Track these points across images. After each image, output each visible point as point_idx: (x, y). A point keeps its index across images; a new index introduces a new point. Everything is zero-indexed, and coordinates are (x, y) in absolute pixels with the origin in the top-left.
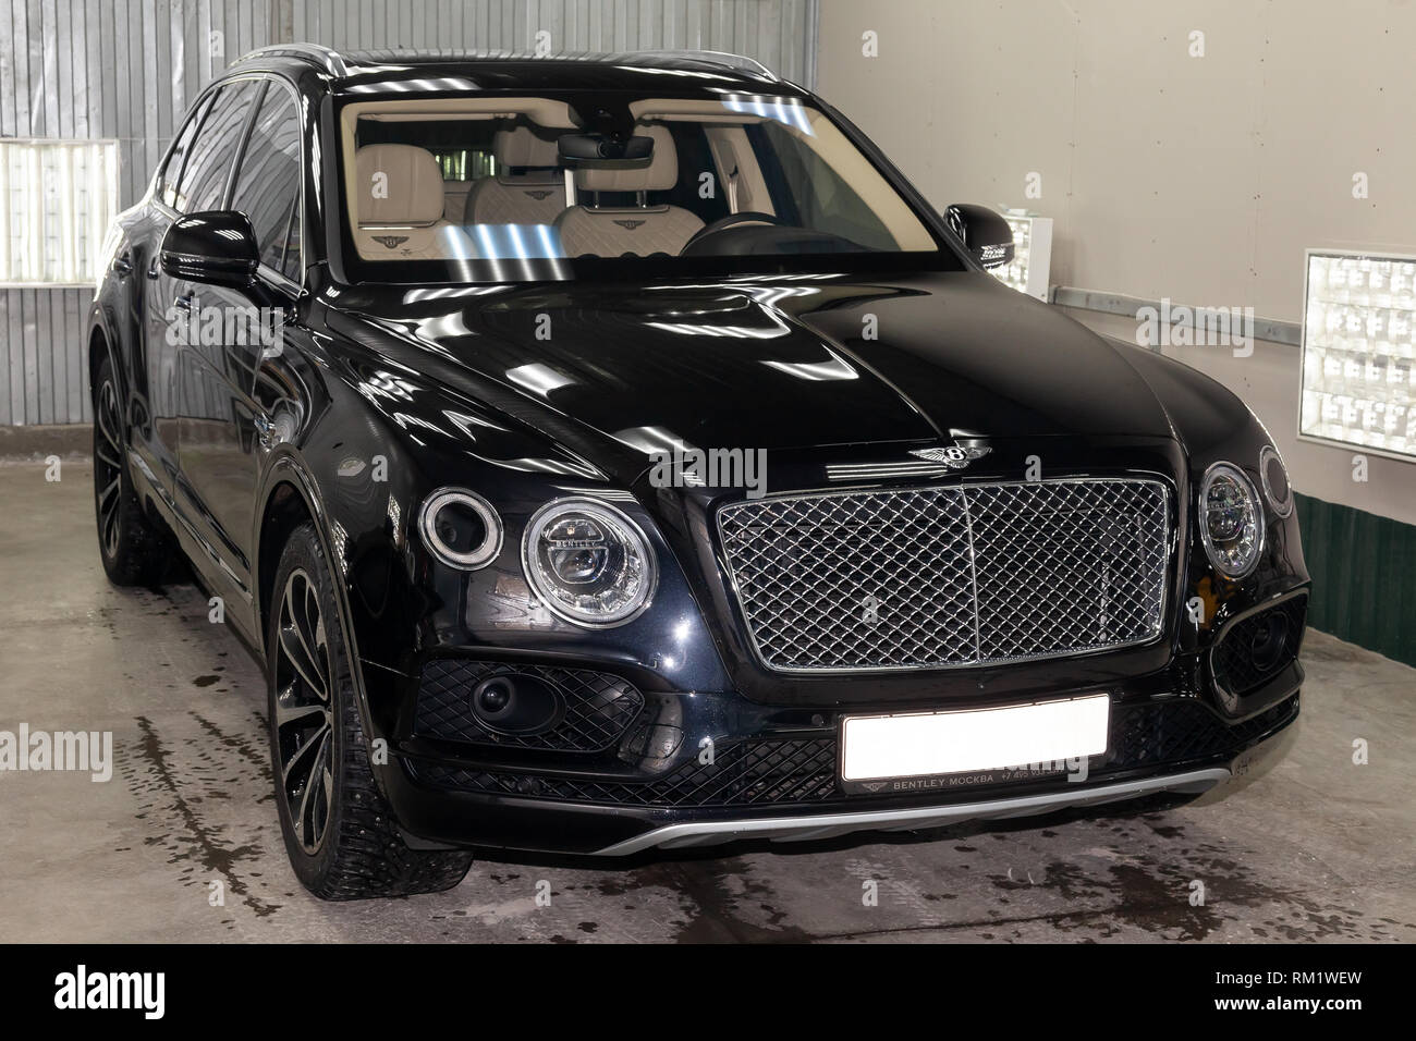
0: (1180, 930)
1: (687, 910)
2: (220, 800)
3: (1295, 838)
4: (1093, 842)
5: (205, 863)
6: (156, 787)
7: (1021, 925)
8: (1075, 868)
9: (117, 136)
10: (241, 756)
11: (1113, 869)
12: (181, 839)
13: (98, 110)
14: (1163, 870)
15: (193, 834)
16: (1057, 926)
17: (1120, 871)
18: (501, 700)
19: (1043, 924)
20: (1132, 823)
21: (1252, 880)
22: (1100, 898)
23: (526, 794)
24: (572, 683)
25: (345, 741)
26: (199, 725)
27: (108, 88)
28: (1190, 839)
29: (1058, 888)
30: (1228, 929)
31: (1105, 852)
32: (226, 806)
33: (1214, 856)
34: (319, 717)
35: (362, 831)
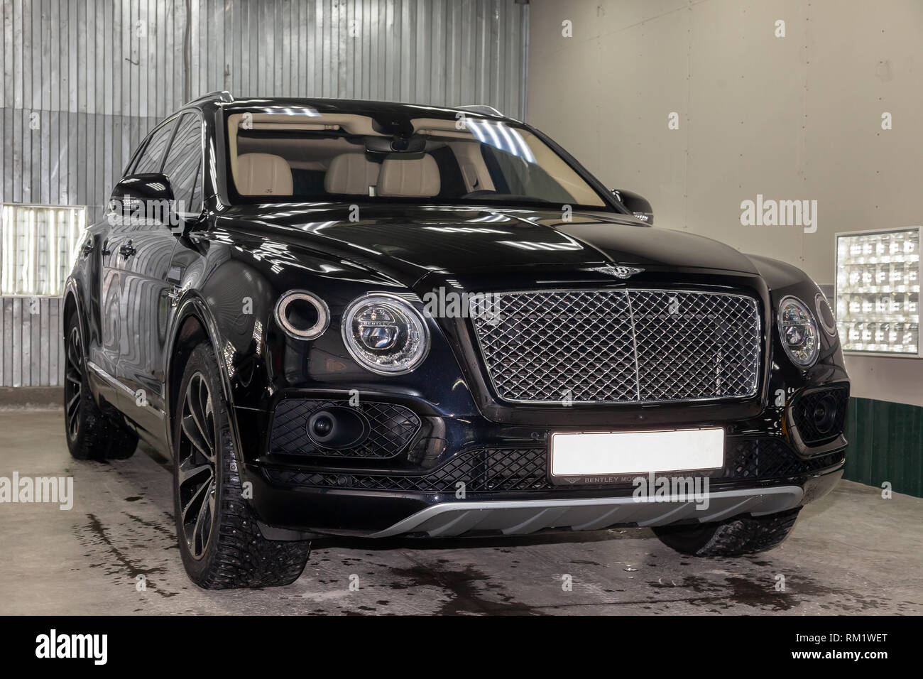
0: (773, 606)
1: (449, 596)
2: (140, 548)
3: (845, 567)
4: (714, 567)
5: (129, 575)
6: (98, 543)
7: (669, 603)
8: (703, 579)
9: (86, 204)
10: (155, 530)
11: (727, 579)
12: (114, 565)
13: (75, 187)
14: (760, 579)
15: (121, 563)
16: (692, 603)
17: (733, 581)
18: (327, 427)
19: (684, 603)
20: (738, 560)
21: (819, 585)
22: (720, 592)
23: (342, 487)
24: (374, 412)
25: (224, 470)
26: (128, 517)
27: (81, 173)
28: (776, 566)
29: (692, 587)
30: (804, 606)
31: (723, 572)
32: (143, 550)
33: (792, 574)
34: (207, 473)
35: (234, 531)
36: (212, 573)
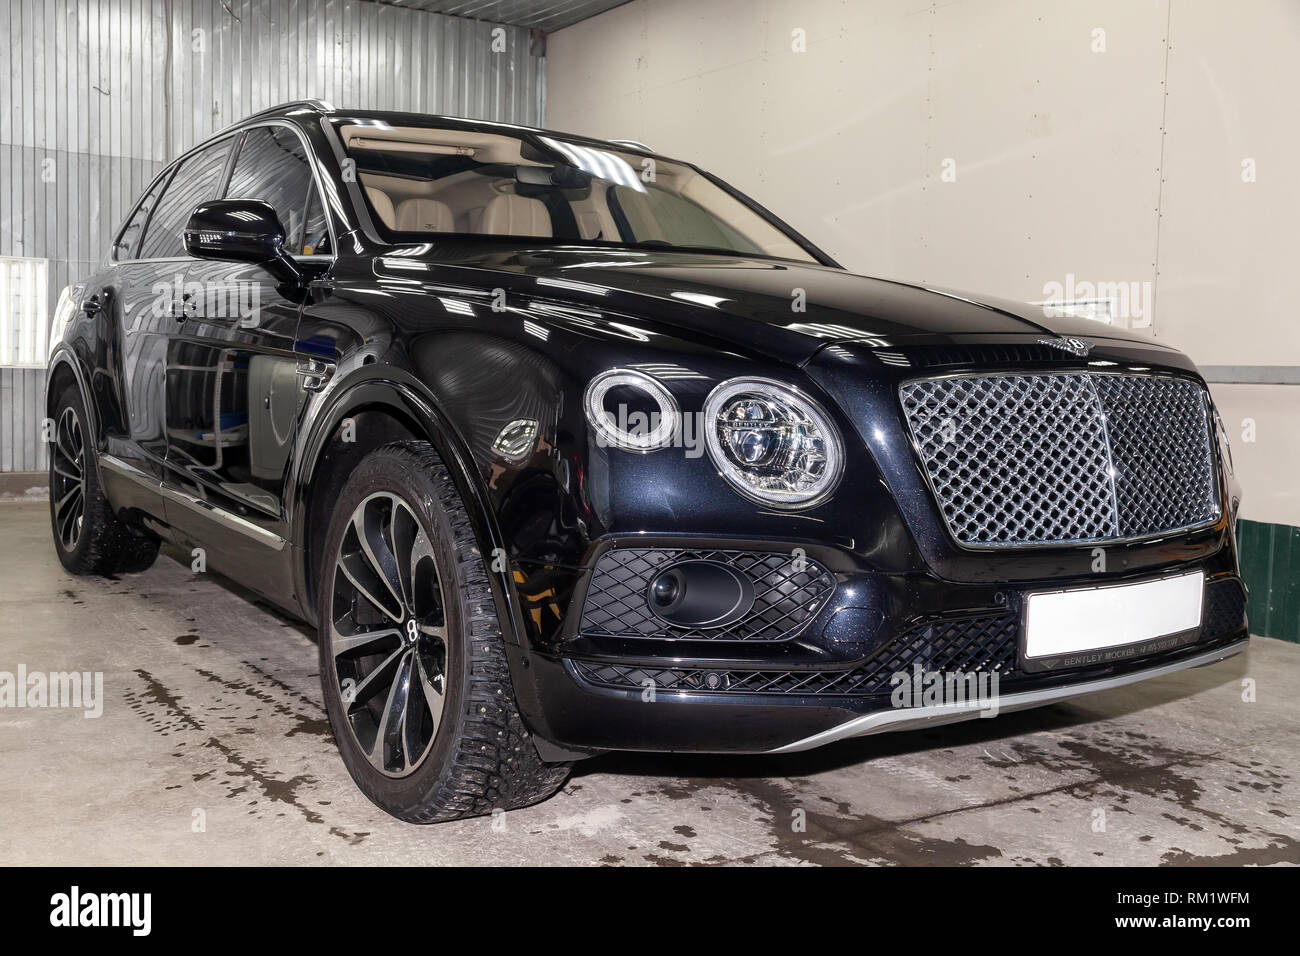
2: (250, 735)
5: (266, 796)
6: (181, 727)
9: (45, 256)
10: (250, 697)
12: (230, 774)
13: (31, 236)
15: (237, 768)
23: (710, 691)
26: (196, 674)
32: (259, 740)
34: (393, 642)
35: (483, 748)
36: (434, 806)
